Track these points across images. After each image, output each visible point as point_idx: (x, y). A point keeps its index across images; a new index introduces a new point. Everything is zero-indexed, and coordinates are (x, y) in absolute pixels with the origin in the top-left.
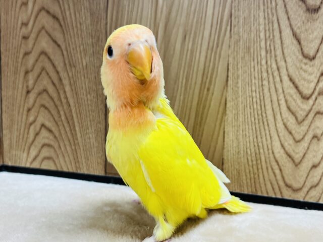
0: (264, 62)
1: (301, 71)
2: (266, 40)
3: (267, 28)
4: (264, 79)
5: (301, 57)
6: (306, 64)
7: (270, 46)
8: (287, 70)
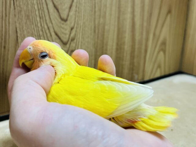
0: (39, 25)
1: (61, 29)
2: (39, 10)
3: (38, 2)
4: (42, 36)
5: (60, 20)
6: (63, 24)
7: (42, 14)
8: (54, 28)
